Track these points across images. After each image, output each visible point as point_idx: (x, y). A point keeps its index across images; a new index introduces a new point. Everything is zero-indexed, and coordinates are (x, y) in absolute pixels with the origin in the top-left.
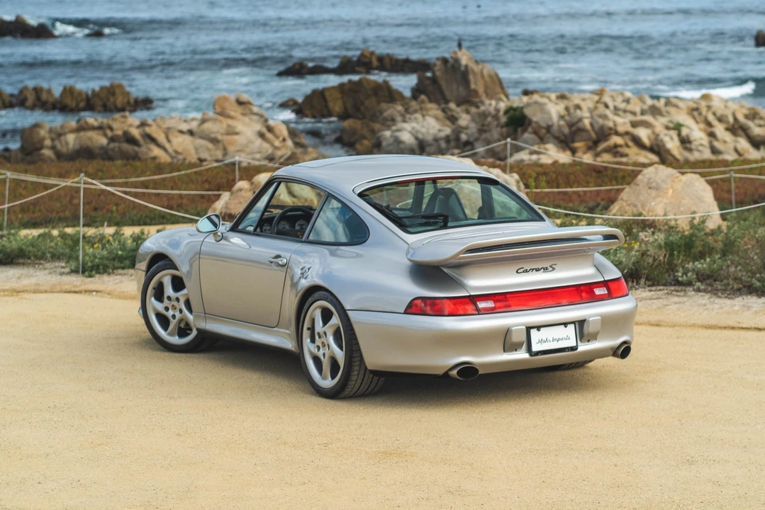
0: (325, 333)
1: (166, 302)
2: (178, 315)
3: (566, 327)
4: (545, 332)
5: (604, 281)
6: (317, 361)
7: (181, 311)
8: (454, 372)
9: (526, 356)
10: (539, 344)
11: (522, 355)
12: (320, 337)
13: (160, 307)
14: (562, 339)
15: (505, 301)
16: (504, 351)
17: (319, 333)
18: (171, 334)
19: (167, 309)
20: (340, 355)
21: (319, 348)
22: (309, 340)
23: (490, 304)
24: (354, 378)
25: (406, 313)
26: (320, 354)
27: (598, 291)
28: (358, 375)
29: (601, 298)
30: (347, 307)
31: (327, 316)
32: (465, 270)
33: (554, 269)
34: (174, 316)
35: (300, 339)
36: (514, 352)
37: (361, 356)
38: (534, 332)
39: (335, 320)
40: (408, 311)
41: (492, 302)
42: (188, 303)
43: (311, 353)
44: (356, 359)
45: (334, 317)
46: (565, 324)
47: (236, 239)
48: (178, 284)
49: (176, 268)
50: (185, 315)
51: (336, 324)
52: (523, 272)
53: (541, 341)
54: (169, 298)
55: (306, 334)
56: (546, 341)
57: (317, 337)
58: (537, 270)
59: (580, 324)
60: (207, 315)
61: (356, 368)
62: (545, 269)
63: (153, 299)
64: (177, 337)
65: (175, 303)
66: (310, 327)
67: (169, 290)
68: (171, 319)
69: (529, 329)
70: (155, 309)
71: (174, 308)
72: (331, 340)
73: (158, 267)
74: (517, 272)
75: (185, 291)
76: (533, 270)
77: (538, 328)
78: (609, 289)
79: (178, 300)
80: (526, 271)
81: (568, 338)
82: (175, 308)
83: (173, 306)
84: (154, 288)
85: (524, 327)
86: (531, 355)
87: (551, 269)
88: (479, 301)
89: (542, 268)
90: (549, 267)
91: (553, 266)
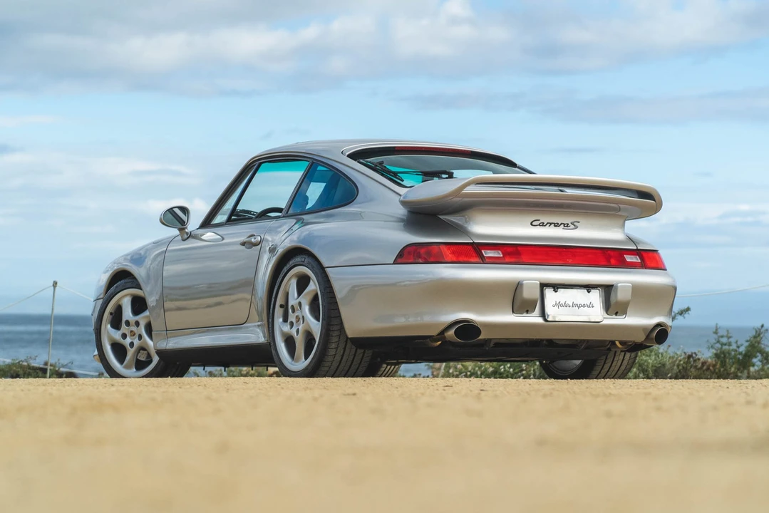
0: (300, 304)
1: (124, 329)
2: (136, 342)
3: (589, 292)
4: (564, 295)
5: (637, 249)
6: (290, 342)
7: (140, 337)
8: (451, 332)
9: (540, 320)
10: (556, 307)
11: (534, 318)
12: (293, 311)
13: (117, 335)
14: (584, 306)
15: (515, 253)
16: (513, 312)
17: (292, 306)
18: (127, 367)
19: (124, 336)
20: (316, 327)
21: (292, 324)
22: (281, 320)
23: (498, 254)
24: (332, 352)
25: (395, 263)
26: (294, 331)
27: (629, 258)
28: (337, 348)
29: (632, 266)
30: (325, 264)
31: (303, 282)
32: (468, 213)
33: (576, 227)
34: (132, 344)
35: (270, 320)
36: (525, 315)
37: (342, 324)
38: (549, 293)
39: (313, 286)
40: (399, 260)
41: (500, 252)
42: (149, 329)
43: (283, 334)
44: (335, 328)
45: (311, 281)
46: (589, 287)
47: (209, 235)
48: (139, 305)
49: (139, 287)
50: (146, 343)
51: (313, 290)
52: (539, 225)
53: (558, 305)
54: (128, 323)
55: (279, 312)
56: (564, 305)
57: (290, 311)
58: (556, 225)
59: (608, 289)
60: (169, 332)
61: (335, 339)
62: (566, 226)
63: (109, 326)
64: (135, 370)
65: (134, 328)
66: (283, 303)
67: (127, 313)
68: (128, 347)
69: (544, 286)
70: (110, 338)
71: (133, 333)
72: (306, 309)
73: (117, 287)
74: (531, 224)
75: (147, 313)
76: (551, 224)
77: (556, 287)
78: (642, 258)
79: (137, 324)
80: (543, 225)
81: (591, 306)
82: (134, 335)
83: (131, 331)
84: (111, 314)
85: (538, 283)
86: (546, 320)
87: (572, 227)
88: (484, 249)
89: (561, 224)
90: (570, 224)
91: (575, 223)
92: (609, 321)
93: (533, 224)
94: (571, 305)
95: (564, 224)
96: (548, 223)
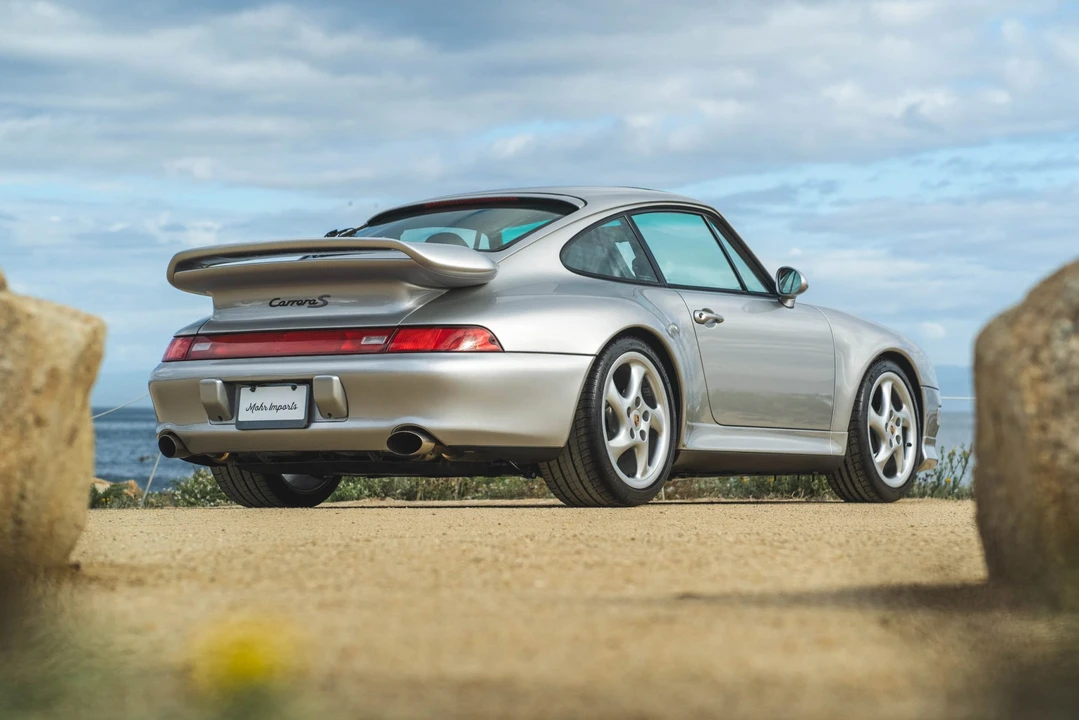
3: (294, 389)
4: (262, 394)
16: (209, 419)
33: (325, 303)
36: (221, 422)
46: (294, 383)
52: (279, 305)
53: (253, 407)
58: (300, 303)
62: (312, 303)
74: (271, 305)
76: (294, 302)
80: (283, 304)
81: (294, 407)
85: (218, 381)
86: (238, 427)
87: (320, 303)
89: (306, 301)
90: (317, 300)
91: (324, 299)
92: (321, 426)
93: (273, 304)
94: (268, 407)
95: (310, 301)
96: (289, 302)
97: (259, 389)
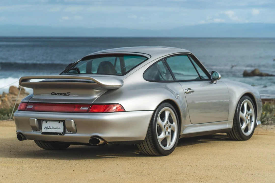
9: (40, 134)
14: (56, 128)
16: (33, 130)
27: (83, 108)
33: (69, 95)
38: (44, 123)
41: (33, 106)
46: (60, 121)
52: (54, 94)
53: (46, 128)
56: (49, 128)
58: (61, 94)
62: (65, 94)
74: (52, 94)
76: (59, 94)
80: (55, 94)
81: (59, 128)
85: (35, 119)
87: (67, 95)
89: (63, 94)
90: (66, 94)
91: (68, 93)
92: (68, 135)
94: (51, 128)
95: (64, 94)
96: (57, 94)
97: (48, 122)
